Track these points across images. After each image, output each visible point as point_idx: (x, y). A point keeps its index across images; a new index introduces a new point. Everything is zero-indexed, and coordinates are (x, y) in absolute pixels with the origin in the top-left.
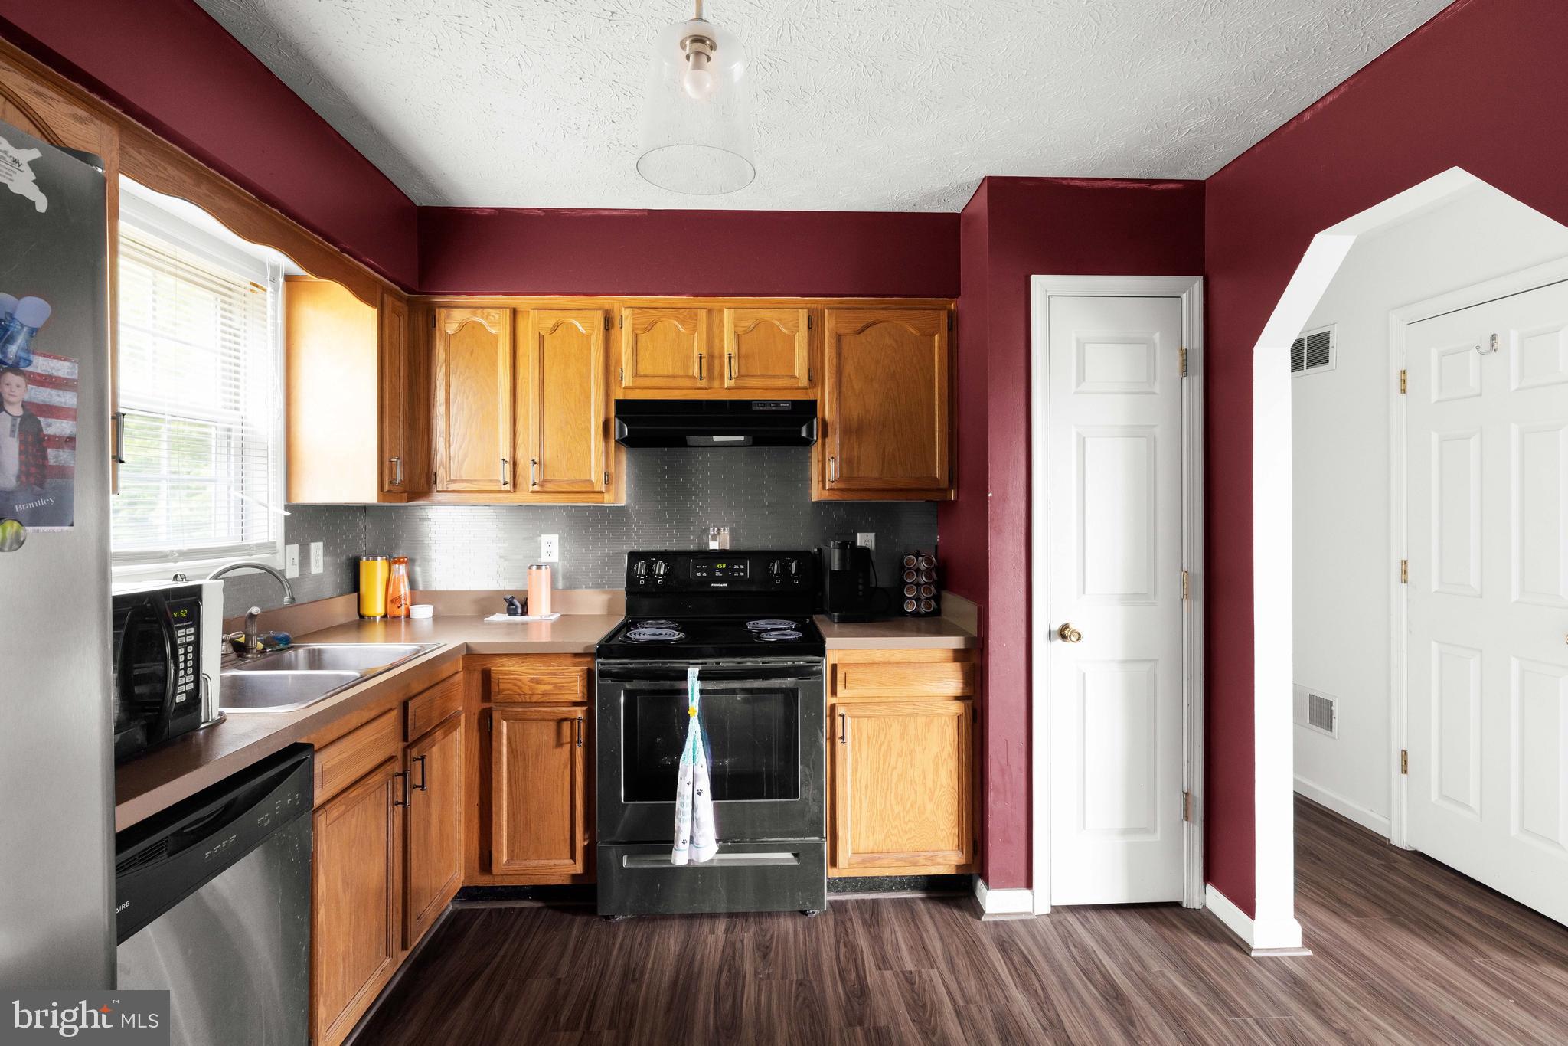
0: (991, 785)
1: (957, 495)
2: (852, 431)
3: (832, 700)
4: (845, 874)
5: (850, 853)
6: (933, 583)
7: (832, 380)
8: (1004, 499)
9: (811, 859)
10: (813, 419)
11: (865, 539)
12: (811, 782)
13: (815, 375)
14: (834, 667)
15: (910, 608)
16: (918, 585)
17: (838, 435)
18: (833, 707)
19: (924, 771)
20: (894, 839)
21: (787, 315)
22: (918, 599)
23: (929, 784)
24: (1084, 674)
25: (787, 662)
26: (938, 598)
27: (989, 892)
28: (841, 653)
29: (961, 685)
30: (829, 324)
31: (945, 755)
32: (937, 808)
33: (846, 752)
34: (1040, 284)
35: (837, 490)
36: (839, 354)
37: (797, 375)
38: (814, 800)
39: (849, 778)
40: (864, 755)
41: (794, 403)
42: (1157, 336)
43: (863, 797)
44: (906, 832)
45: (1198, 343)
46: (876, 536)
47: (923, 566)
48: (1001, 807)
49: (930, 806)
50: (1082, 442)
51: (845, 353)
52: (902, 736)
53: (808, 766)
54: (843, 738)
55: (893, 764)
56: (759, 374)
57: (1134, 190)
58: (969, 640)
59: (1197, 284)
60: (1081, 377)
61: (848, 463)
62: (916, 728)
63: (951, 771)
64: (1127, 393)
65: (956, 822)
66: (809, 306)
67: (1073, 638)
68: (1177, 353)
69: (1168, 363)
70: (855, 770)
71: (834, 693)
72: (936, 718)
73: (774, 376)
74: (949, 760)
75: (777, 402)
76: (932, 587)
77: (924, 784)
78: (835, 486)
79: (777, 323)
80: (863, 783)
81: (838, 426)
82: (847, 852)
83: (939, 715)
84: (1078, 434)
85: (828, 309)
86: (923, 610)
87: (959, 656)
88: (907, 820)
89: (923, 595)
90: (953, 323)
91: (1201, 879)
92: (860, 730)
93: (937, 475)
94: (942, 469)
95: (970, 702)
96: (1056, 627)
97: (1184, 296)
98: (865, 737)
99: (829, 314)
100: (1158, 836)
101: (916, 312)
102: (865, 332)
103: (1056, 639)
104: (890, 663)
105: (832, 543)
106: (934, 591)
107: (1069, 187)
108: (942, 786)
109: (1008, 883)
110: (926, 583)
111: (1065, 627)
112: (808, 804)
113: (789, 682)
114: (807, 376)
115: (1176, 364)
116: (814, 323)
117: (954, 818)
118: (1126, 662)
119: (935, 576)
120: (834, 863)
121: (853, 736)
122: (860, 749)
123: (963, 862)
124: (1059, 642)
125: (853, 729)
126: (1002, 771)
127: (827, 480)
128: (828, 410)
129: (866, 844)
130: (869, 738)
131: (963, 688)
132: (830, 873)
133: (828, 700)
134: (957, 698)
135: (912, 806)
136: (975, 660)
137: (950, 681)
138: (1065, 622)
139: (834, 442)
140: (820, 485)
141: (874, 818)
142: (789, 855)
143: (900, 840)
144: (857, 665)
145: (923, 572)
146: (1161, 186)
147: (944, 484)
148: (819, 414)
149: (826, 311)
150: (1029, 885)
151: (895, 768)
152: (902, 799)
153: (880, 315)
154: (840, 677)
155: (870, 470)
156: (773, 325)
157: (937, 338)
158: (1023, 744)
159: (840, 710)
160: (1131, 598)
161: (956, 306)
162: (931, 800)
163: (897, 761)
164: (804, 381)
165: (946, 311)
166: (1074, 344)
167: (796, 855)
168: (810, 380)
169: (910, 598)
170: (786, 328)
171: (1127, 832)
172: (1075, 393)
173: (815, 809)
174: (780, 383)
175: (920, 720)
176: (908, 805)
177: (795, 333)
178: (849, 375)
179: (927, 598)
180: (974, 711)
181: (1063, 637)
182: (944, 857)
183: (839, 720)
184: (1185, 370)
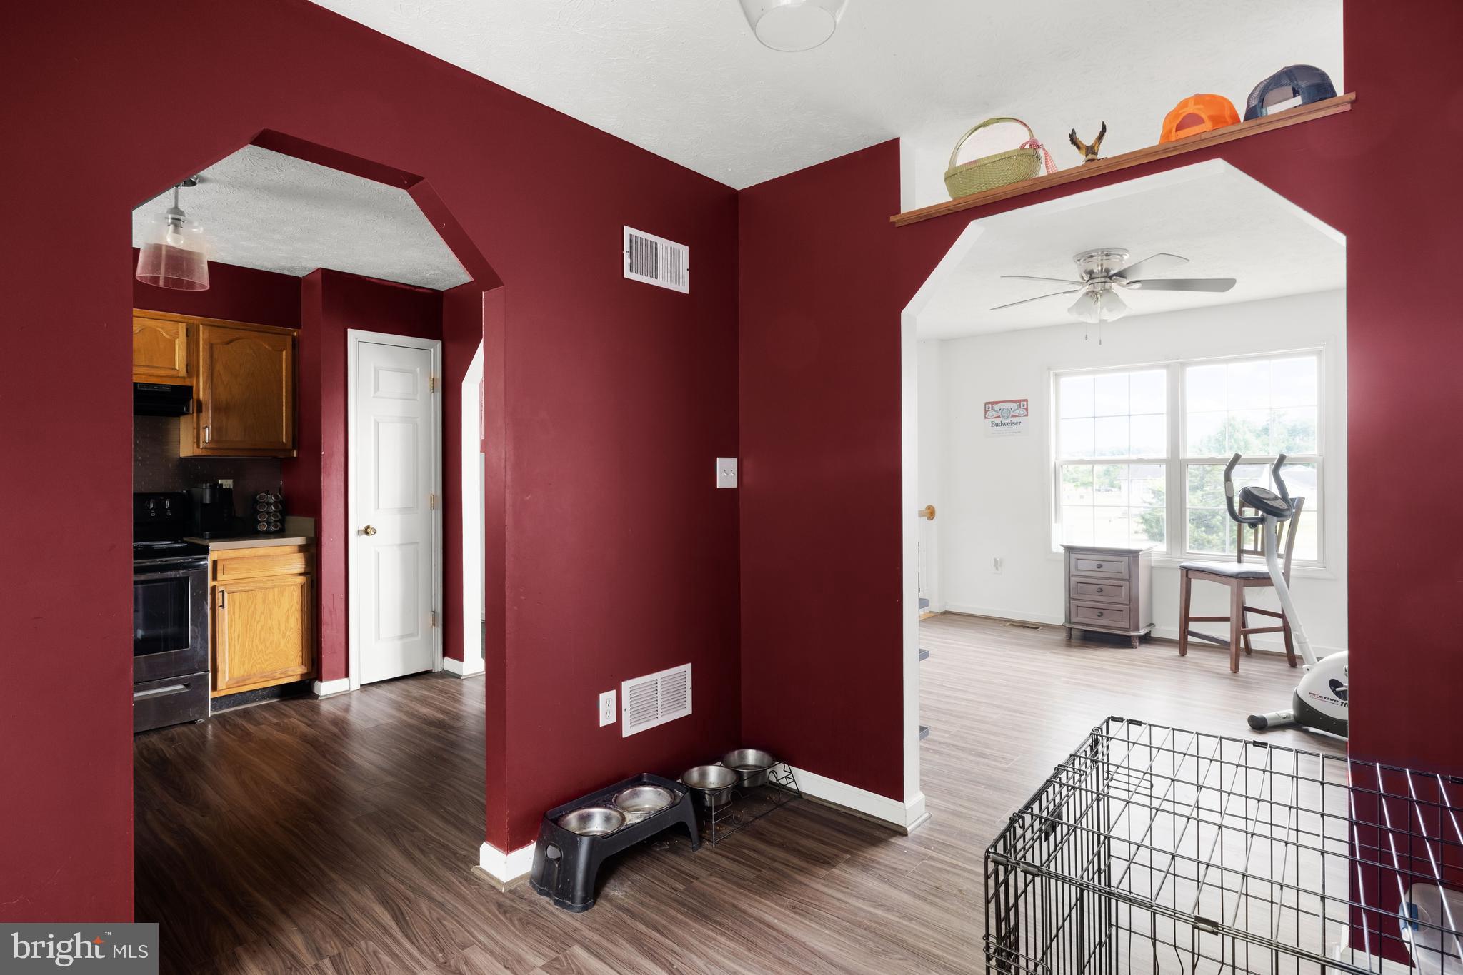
0: (324, 622)
1: (298, 454)
2: (221, 409)
3: (214, 583)
4: (223, 694)
5: (227, 679)
6: (280, 512)
7: (206, 375)
8: (331, 455)
9: (198, 687)
10: (189, 400)
11: (227, 483)
12: (199, 636)
13: (191, 368)
14: (215, 563)
15: (262, 528)
16: (269, 513)
17: (210, 411)
18: (214, 588)
19: (279, 621)
20: (258, 666)
21: (169, 325)
22: (268, 523)
23: (283, 628)
24: (379, 554)
25: (179, 560)
26: (282, 521)
27: (323, 684)
28: (220, 552)
29: (304, 566)
30: (203, 335)
31: (294, 609)
32: (288, 642)
33: (224, 615)
34: (354, 335)
35: (210, 448)
36: (211, 357)
37: (177, 368)
38: (201, 648)
39: (226, 632)
40: (237, 616)
41: (173, 387)
42: (418, 369)
43: (236, 643)
44: (267, 660)
45: (439, 375)
46: (234, 482)
47: (272, 500)
48: (330, 633)
49: (283, 642)
50: (377, 424)
51: (216, 356)
52: (264, 602)
53: (196, 626)
54: (222, 606)
55: (258, 618)
56: (144, 364)
57: (406, 289)
58: (308, 539)
59: (439, 344)
60: (377, 388)
61: (216, 431)
62: (274, 595)
63: (297, 619)
64: (401, 399)
65: (301, 649)
66: (186, 320)
67: (372, 532)
68: (429, 380)
69: (424, 385)
70: (230, 626)
71: (215, 578)
72: (287, 588)
73: (157, 367)
74: (296, 612)
75: (160, 386)
76: (279, 514)
77: (280, 629)
78: (208, 446)
79: (161, 330)
80: (236, 634)
81: (210, 405)
82: (225, 679)
83: (289, 585)
84: (375, 420)
85: (202, 324)
86: (272, 529)
87: (302, 549)
88: (267, 652)
89: (272, 519)
90: (296, 344)
91: (442, 655)
92: (234, 601)
93: (284, 440)
94: (288, 437)
95: (309, 576)
96: (362, 528)
97: (432, 350)
98: (237, 604)
99: (204, 330)
100: (420, 636)
101: (270, 335)
102: (232, 344)
103: (362, 534)
104: (255, 557)
105: (204, 485)
106: (280, 517)
107: (369, 281)
108: (291, 628)
109: (334, 676)
110: (274, 511)
111: (368, 527)
112: (196, 651)
113: (181, 573)
114: (185, 369)
115: (428, 385)
116: (191, 334)
117: (299, 646)
118: (402, 544)
119: (280, 506)
120: (215, 688)
121: (229, 605)
122: (234, 613)
123: (306, 671)
124: (364, 536)
125: (229, 601)
126: (331, 612)
127: (201, 442)
128: (202, 392)
129: (238, 673)
130: (240, 604)
131: (305, 568)
132: (211, 695)
133: (210, 583)
134: (301, 574)
135: (271, 643)
136: (313, 550)
137: (297, 564)
138: (368, 525)
139: (207, 416)
140: (195, 445)
141: (244, 654)
142: (181, 687)
143: (263, 666)
144: (232, 559)
145: (271, 504)
146: (421, 290)
147: (290, 446)
148: (195, 396)
149: (201, 326)
150: (347, 675)
151: (259, 621)
152: (264, 640)
153: (242, 334)
154: (220, 567)
155: (236, 434)
156: (156, 331)
157: (284, 353)
158: (343, 596)
159: (220, 589)
160: (405, 510)
161: (298, 333)
162: (284, 637)
163: (260, 617)
164: (183, 373)
165: (291, 338)
166: (373, 369)
167: (187, 686)
168: (187, 372)
169: (263, 522)
170: (168, 334)
171: (403, 637)
172: (374, 397)
173: (201, 652)
174: (162, 372)
175: (276, 590)
176: (268, 643)
177: (175, 338)
178: (219, 371)
179: (275, 521)
180: (312, 581)
181: (367, 533)
182: (293, 671)
183: (219, 596)
184: (433, 389)
